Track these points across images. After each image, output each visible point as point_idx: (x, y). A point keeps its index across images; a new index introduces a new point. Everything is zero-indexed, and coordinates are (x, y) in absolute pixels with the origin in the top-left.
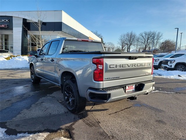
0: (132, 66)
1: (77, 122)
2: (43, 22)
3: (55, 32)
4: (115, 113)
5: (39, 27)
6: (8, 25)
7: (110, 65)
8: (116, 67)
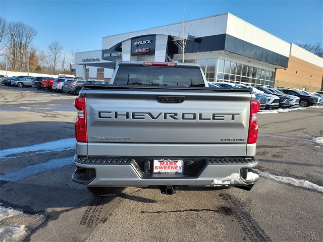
0: (165, 118)
1: (77, 209)
2: (196, 37)
3: (213, 52)
4: (157, 212)
5: (182, 46)
6: (149, 49)
7: (100, 113)
8: (116, 117)
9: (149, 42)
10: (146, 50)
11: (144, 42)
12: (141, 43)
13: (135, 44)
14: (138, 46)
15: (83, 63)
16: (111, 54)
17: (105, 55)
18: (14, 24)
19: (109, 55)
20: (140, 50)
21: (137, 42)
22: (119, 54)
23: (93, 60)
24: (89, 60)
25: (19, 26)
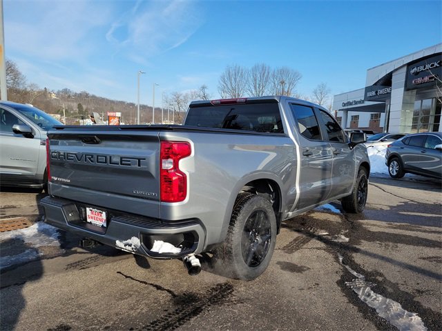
9: (436, 64)
10: (430, 78)
11: (428, 66)
12: (422, 68)
13: (412, 71)
14: (416, 74)
15: (343, 108)
16: (377, 92)
17: (369, 94)
18: (278, 71)
19: (374, 93)
20: (419, 80)
21: (415, 69)
22: (388, 90)
23: (356, 103)
24: (351, 104)
25: (283, 72)
